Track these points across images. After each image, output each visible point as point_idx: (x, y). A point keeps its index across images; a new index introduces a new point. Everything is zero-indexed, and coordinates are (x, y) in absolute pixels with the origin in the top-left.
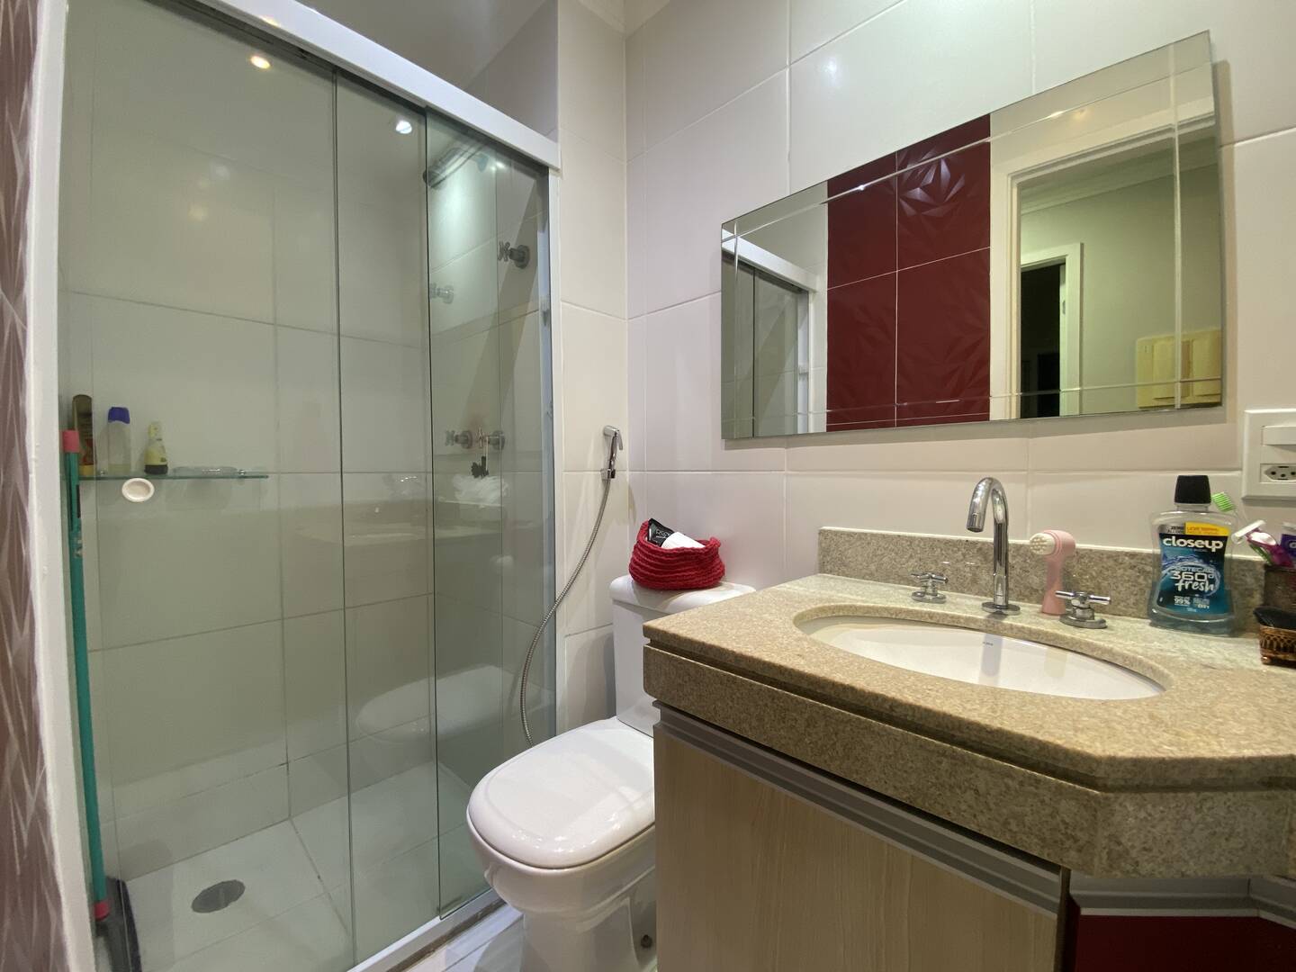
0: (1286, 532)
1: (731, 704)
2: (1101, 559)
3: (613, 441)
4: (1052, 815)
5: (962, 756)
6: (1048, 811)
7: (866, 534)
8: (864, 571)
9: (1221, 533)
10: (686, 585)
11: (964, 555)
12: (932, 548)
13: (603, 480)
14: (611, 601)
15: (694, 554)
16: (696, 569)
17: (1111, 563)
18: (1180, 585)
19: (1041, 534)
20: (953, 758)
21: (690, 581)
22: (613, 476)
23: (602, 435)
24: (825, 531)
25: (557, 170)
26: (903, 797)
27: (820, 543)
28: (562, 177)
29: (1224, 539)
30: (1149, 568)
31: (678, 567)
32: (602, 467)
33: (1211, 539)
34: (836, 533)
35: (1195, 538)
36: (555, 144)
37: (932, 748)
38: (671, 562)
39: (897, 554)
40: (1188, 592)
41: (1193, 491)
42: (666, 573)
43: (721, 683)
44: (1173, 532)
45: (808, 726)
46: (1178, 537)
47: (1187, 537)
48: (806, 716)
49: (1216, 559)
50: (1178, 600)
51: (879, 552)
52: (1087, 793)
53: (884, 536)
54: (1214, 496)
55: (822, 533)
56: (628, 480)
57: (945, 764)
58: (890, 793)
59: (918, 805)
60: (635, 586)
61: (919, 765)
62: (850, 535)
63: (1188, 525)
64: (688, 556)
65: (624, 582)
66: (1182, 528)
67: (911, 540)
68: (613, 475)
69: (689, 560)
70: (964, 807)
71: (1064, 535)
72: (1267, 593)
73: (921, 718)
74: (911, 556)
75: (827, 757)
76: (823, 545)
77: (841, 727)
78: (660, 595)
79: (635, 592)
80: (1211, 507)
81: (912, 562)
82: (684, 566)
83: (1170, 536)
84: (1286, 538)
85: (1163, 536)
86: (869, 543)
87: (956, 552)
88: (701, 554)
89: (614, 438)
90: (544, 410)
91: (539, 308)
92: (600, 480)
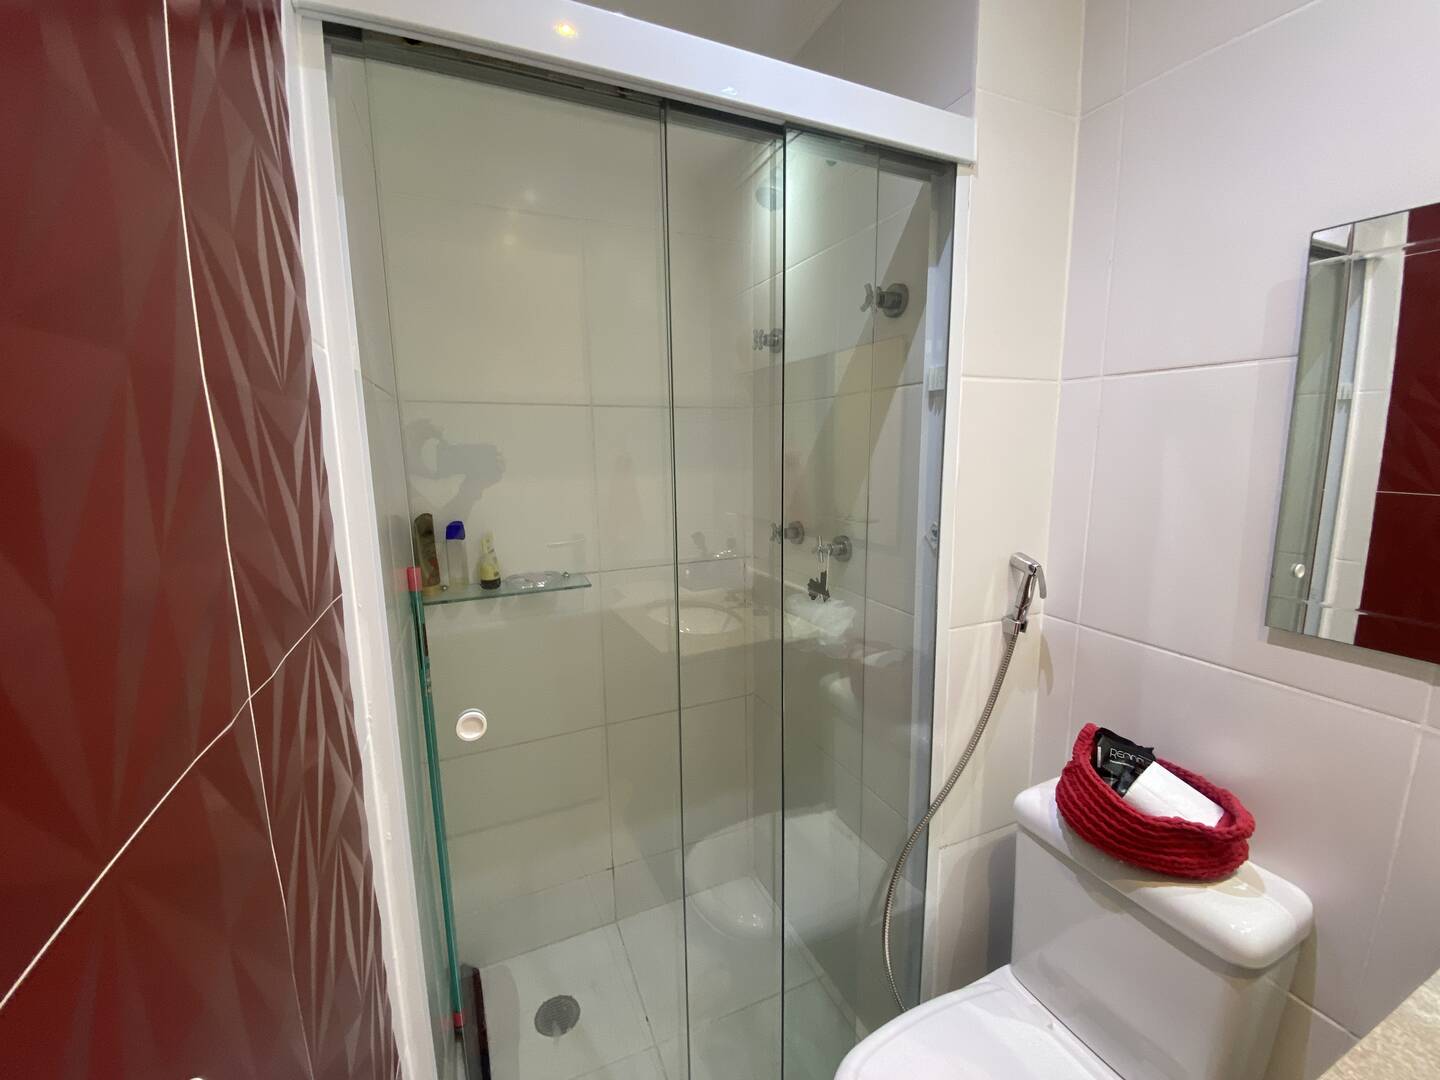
3: (1027, 578)
13: (1005, 635)
22: (1022, 629)
23: (1006, 567)
25: (970, 165)
28: (976, 175)
36: (968, 119)
56: (1041, 626)
60: (1070, 836)
68: (1023, 627)
89: (1030, 576)
90: (922, 532)
91: (922, 383)
92: (1001, 634)
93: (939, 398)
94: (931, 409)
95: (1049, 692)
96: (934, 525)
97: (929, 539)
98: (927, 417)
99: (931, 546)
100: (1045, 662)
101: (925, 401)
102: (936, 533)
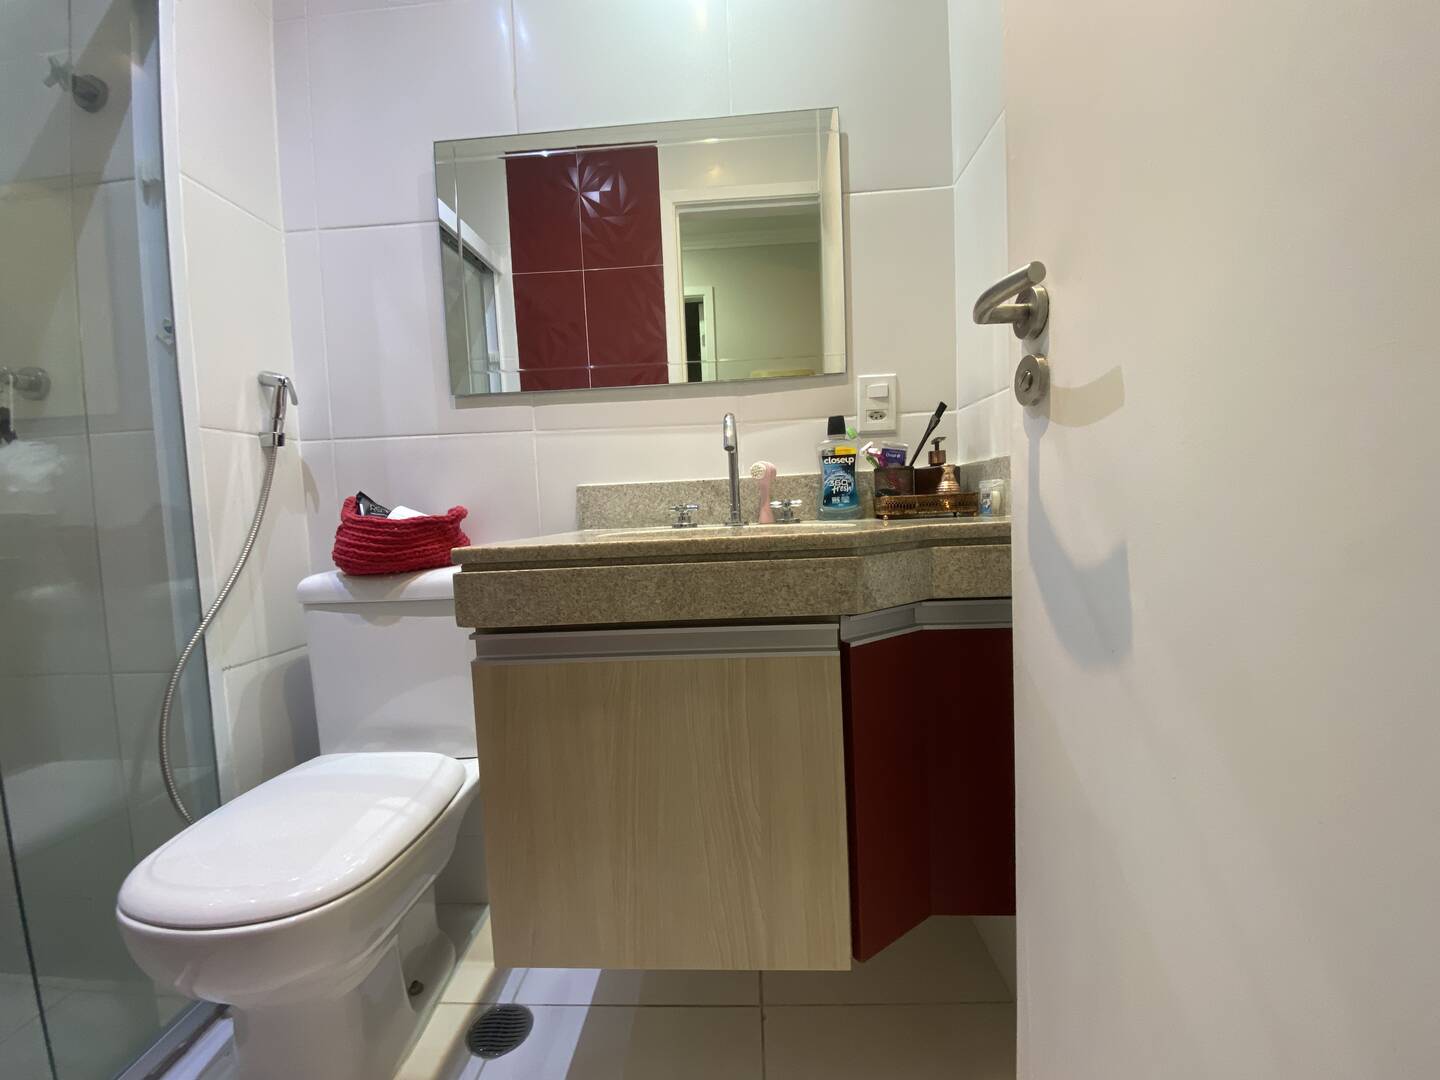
0: (884, 447)
1: (576, 597)
2: (789, 482)
3: (277, 394)
4: (833, 584)
5: (778, 565)
6: (831, 581)
7: (622, 486)
8: (623, 521)
9: (853, 453)
10: (428, 562)
11: (702, 493)
12: (677, 490)
13: (264, 448)
14: (301, 606)
15: (437, 523)
16: (440, 542)
17: (794, 484)
18: (834, 490)
19: (757, 464)
20: (772, 568)
21: (433, 556)
22: (281, 443)
23: (256, 384)
24: (583, 488)
26: (739, 614)
27: (579, 501)
29: (854, 456)
30: (815, 485)
31: (416, 540)
32: (260, 428)
33: (848, 456)
34: (594, 488)
35: (840, 457)
37: (757, 566)
38: (407, 534)
39: (650, 500)
40: (839, 494)
41: (836, 426)
42: (401, 550)
43: (564, 581)
44: (830, 454)
45: (659, 588)
46: (832, 457)
47: (836, 457)
48: (656, 580)
49: (849, 469)
50: (834, 500)
51: (635, 501)
52: (850, 560)
53: (638, 486)
54: (847, 429)
55: (579, 490)
56: (300, 453)
57: (767, 576)
58: (729, 615)
59: (752, 614)
60: (350, 584)
61: (749, 583)
62: (608, 488)
63: (837, 449)
64: (427, 526)
65: (326, 579)
66: (834, 451)
67: (661, 486)
68: (281, 441)
69: (430, 530)
70: (781, 601)
71: (770, 464)
72: (877, 482)
73: (749, 546)
74: (662, 500)
75: (677, 608)
76: (582, 502)
77: (687, 578)
78: (389, 581)
79: (345, 587)
80: (847, 437)
81: (663, 505)
82: (424, 538)
83: (827, 457)
84: (884, 451)
85: (824, 458)
86: (625, 494)
87: (695, 492)
88: (447, 522)
89: (280, 387)
90: (152, 330)
91: (133, 178)
92: (259, 447)
93: (155, 190)
94: (147, 203)
95: (317, 511)
96: (165, 321)
97: (161, 336)
98: (143, 211)
99: (165, 344)
100: (310, 485)
101: (139, 194)
102: (170, 329)
